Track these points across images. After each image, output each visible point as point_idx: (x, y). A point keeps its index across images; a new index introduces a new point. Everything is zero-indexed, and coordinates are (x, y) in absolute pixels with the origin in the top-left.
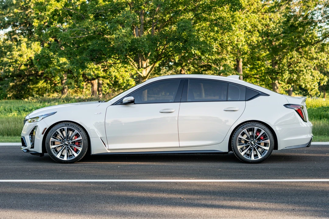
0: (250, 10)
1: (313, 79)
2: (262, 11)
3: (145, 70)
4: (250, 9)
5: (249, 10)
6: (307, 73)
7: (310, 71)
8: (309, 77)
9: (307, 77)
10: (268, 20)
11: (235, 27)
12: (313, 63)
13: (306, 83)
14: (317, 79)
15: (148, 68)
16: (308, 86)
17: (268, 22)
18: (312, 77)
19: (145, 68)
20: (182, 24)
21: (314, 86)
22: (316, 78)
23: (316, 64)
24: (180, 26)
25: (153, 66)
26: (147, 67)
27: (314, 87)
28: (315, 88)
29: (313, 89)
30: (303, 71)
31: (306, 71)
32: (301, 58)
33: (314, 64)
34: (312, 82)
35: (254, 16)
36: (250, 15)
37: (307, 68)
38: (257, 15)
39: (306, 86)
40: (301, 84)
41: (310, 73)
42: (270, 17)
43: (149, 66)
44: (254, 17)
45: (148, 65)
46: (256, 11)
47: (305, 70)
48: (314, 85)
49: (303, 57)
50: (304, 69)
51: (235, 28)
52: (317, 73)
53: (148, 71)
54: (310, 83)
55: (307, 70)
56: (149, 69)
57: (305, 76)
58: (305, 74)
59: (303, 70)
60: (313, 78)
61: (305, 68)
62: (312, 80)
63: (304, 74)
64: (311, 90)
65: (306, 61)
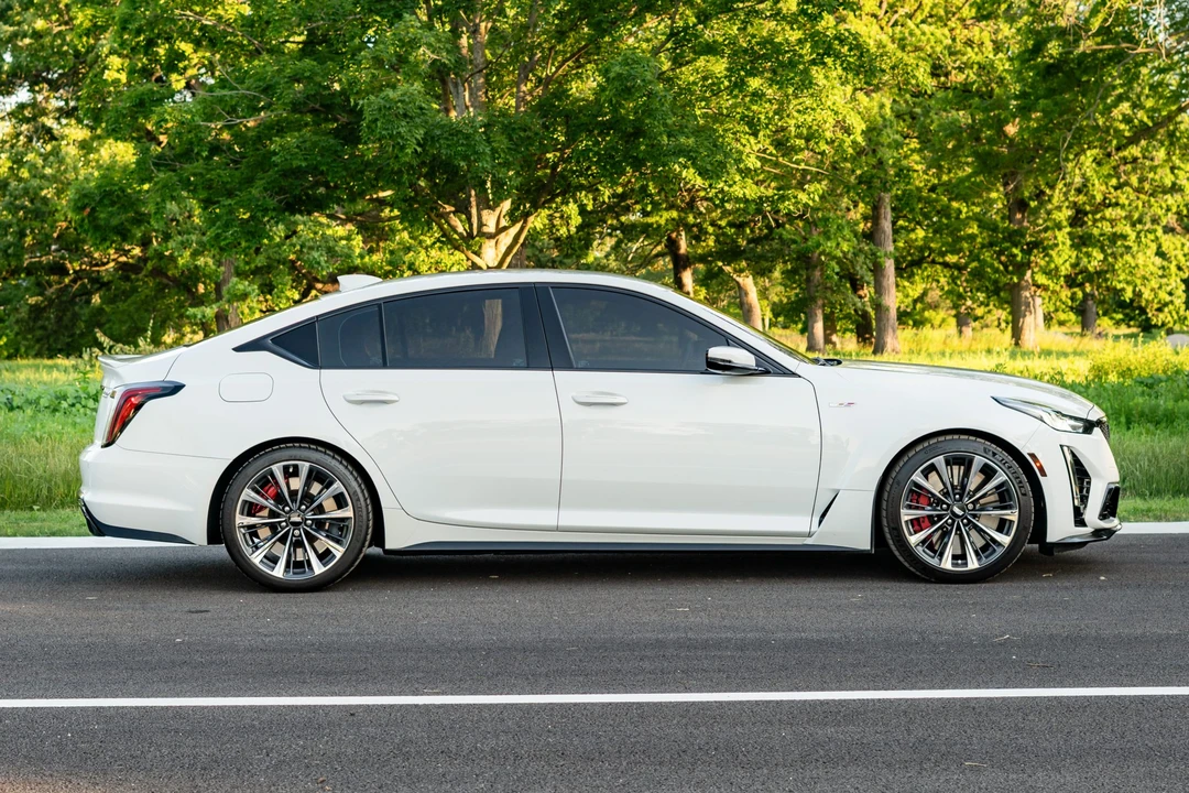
0: (918, 13)
1: (1163, 268)
2: (964, 15)
3: (493, 242)
4: (919, 8)
5: (915, 11)
6: (1139, 243)
7: (1151, 236)
8: (1146, 260)
9: (1141, 262)
10: (989, 46)
11: (826, 77)
12: (1164, 206)
13: (1139, 282)
14: (1179, 268)
15: (503, 234)
16: (1147, 294)
17: (991, 56)
18: (1158, 261)
19: (491, 236)
20: (617, 69)
21: (1170, 294)
22: (1174, 263)
23: (1174, 209)
24: (612, 75)
25: (522, 229)
26: (500, 230)
27: (1168, 298)
28: (1172, 302)
29: (1166, 305)
30: (1124, 237)
31: (1138, 236)
32: (1116, 188)
33: (1168, 210)
34: (1161, 277)
35: (932, 34)
36: (918, 32)
37: (1139, 227)
38: (946, 31)
39: (1138, 295)
40: (1119, 286)
41: (1154, 247)
42: (993, 37)
43: (505, 228)
44: (932, 39)
45: (503, 223)
46: (942, 12)
47: (1133, 236)
48: (1169, 289)
49: (1127, 184)
50: (1128, 230)
51: (825, 82)
52: (1179, 246)
53: (503, 248)
54: (1154, 284)
55: (1142, 235)
56: (506, 239)
57: (1133, 257)
58: (1135, 249)
59: (1124, 232)
60: (1165, 263)
61: (1133, 225)
62: (1160, 273)
63: (1128, 248)
64: (1160, 310)
65: (1138, 198)
